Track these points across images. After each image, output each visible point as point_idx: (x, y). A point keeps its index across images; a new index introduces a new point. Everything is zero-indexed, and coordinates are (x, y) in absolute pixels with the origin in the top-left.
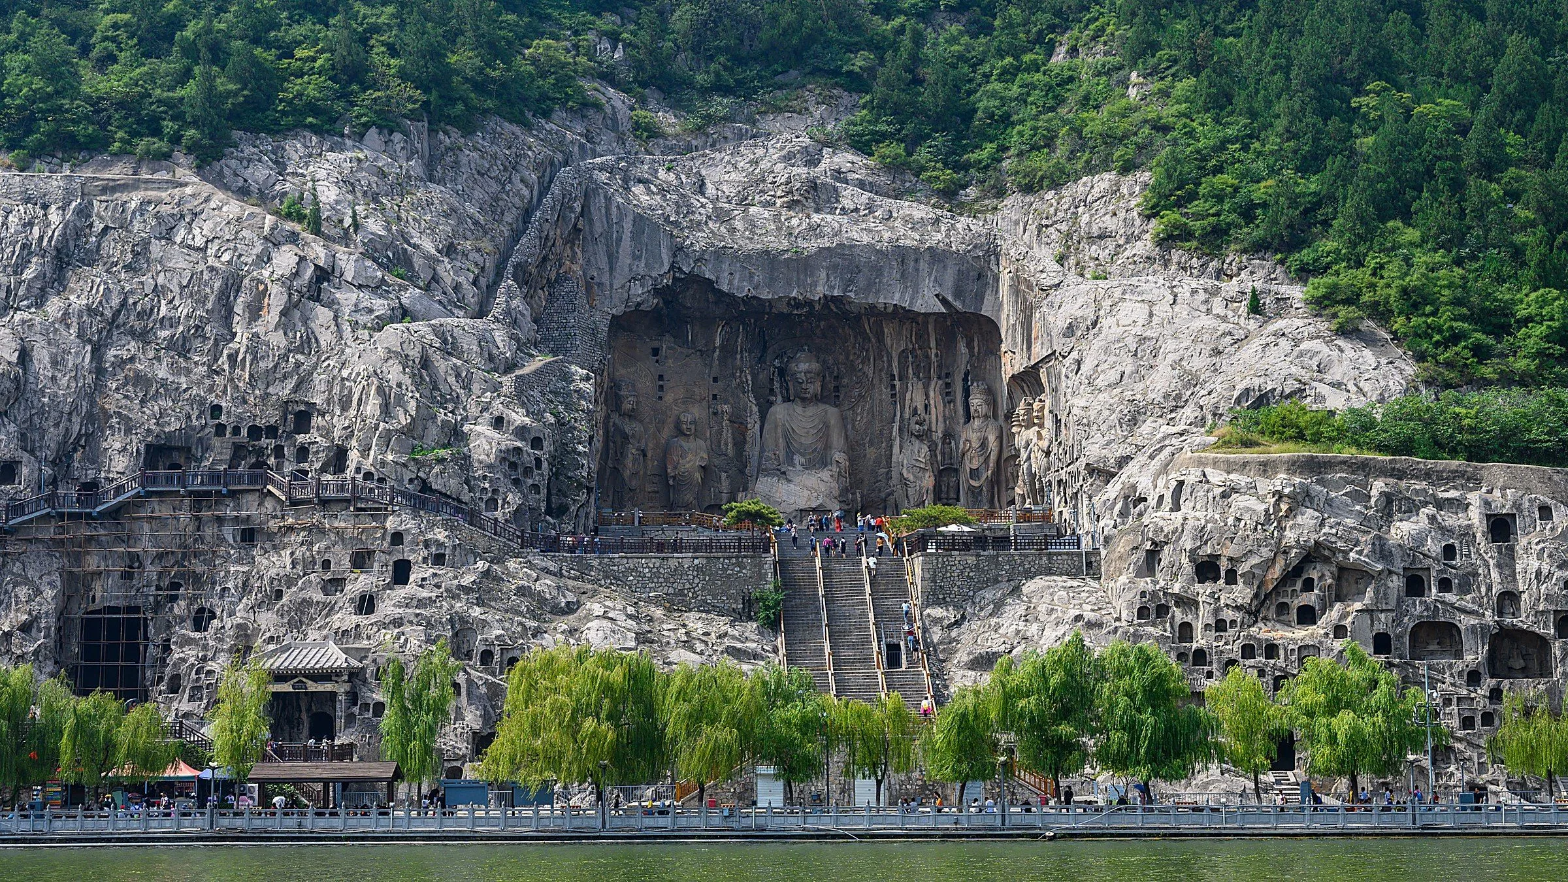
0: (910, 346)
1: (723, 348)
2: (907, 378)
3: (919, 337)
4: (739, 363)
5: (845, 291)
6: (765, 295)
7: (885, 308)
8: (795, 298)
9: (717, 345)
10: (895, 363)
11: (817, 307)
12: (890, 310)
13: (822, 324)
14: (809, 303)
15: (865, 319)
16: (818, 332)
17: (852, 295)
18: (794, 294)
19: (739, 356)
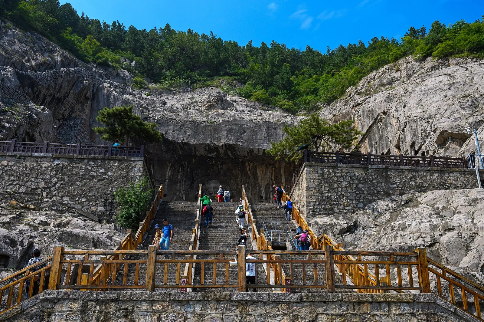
0: (271, 182)
1: (170, 179)
2: (269, 198)
3: (276, 177)
4: (178, 188)
5: (237, 141)
6: (193, 142)
7: (259, 152)
8: (209, 145)
9: (167, 178)
10: (263, 191)
11: (221, 151)
12: (261, 153)
13: (224, 166)
14: (216, 148)
15: (247, 164)
16: (222, 172)
17: (240, 144)
18: (208, 142)
19: (179, 185)
